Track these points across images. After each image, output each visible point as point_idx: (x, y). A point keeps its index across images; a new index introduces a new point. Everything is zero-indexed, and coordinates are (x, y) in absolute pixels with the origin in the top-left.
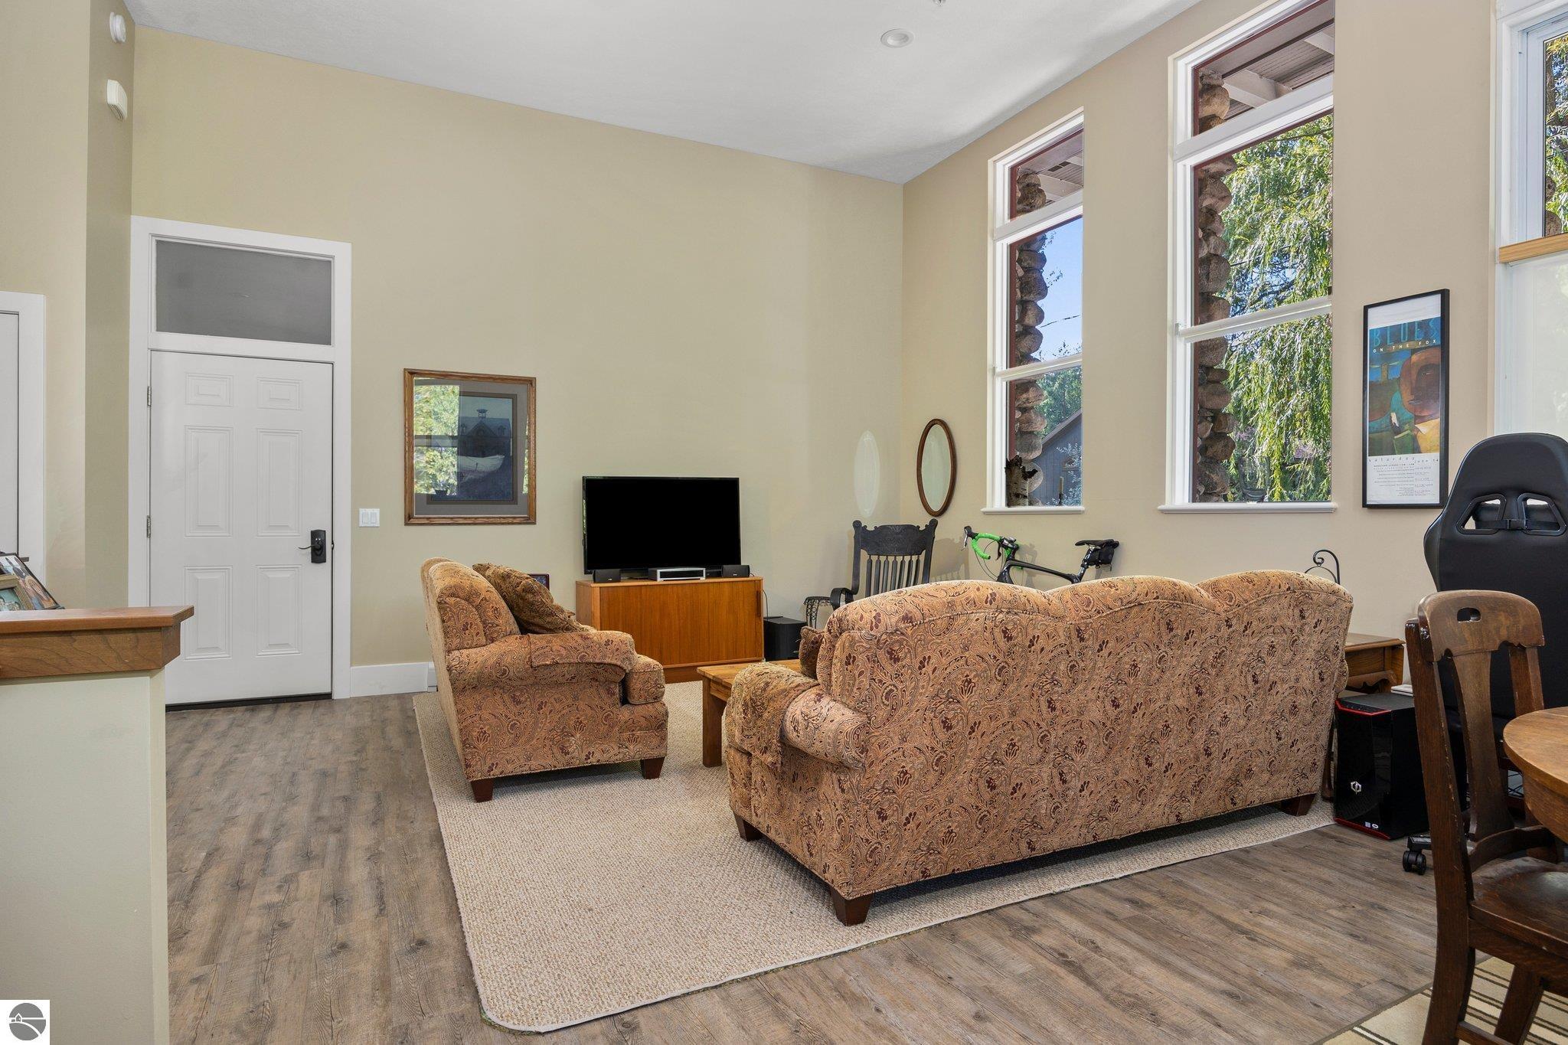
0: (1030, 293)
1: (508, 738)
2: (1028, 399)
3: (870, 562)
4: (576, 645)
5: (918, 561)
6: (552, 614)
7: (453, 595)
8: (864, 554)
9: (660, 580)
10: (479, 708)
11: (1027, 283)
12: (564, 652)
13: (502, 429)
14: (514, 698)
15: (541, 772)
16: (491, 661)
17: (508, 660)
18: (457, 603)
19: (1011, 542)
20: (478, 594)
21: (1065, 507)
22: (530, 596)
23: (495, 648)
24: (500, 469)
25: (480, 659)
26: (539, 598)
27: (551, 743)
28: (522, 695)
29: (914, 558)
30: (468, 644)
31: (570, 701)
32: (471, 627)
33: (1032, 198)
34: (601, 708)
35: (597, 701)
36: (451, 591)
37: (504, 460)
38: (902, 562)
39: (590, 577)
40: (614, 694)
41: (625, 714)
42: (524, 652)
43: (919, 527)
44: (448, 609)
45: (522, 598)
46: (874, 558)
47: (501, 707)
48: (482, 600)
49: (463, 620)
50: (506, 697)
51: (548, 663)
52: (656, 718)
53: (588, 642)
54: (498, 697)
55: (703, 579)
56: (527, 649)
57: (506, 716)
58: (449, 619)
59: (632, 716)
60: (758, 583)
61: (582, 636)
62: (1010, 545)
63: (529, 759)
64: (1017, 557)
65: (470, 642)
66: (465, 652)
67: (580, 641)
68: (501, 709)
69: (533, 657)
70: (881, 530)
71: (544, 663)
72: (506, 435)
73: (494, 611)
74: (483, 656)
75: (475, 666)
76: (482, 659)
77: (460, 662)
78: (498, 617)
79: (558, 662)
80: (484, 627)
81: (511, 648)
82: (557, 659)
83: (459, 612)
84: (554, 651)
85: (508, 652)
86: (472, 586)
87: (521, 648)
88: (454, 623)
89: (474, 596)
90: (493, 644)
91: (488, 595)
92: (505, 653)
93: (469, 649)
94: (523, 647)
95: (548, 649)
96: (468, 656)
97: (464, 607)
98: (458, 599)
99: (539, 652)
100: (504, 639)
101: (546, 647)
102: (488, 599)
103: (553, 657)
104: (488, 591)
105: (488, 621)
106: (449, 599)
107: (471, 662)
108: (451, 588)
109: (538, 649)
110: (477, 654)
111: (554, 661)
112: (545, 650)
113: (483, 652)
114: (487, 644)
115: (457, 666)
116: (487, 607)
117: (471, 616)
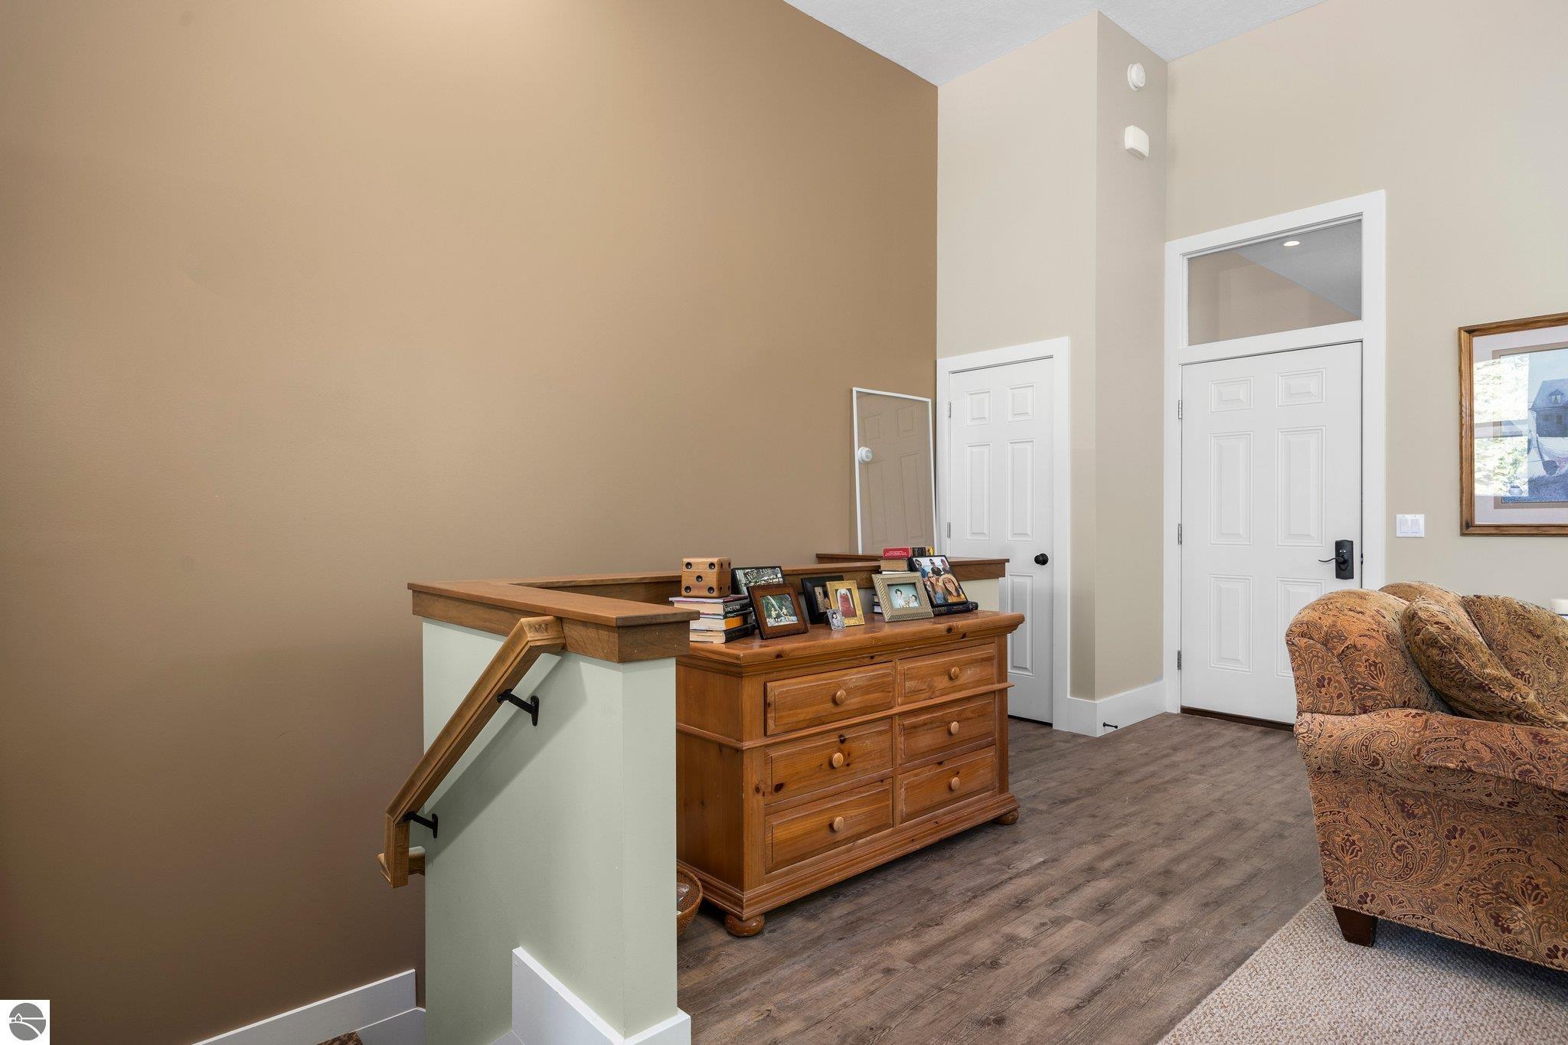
1: (1393, 865)
4: (1516, 750)
7: (1306, 635)
10: (1344, 803)
12: (1487, 755)
14: (1402, 806)
15: (1453, 940)
16: (1352, 741)
17: (1381, 744)
18: (1308, 647)
20: (1341, 637)
22: (1435, 651)
23: (1364, 721)
25: (1337, 733)
26: (1452, 657)
27: (1473, 900)
28: (1416, 805)
30: (1325, 708)
31: (1513, 843)
32: (1329, 684)
36: (1304, 629)
42: (1411, 738)
44: (1297, 654)
47: (1381, 813)
48: (1347, 647)
49: (1318, 673)
50: (1388, 800)
51: (1451, 765)
54: (1375, 796)
56: (1417, 735)
57: (1389, 830)
63: (1430, 909)
65: (1327, 705)
66: (1319, 717)
67: (1529, 744)
68: (1379, 817)
69: (1424, 750)
71: (1442, 764)
73: (1370, 665)
74: (1343, 729)
75: (1328, 741)
76: (1342, 734)
77: (1310, 731)
78: (1377, 675)
79: (1470, 770)
80: (1351, 688)
81: (1391, 727)
82: (1472, 764)
83: (1312, 659)
84: (1468, 747)
85: (1384, 732)
86: (1334, 625)
87: (1409, 731)
88: (1304, 674)
89: (1336, 641)
90: (1364, 716)
91: (1360, 642)
92: (1378, 733)
93: (1327, 714)
94: (1412, 729)
95: (1457, 743)
96: (1321, 725)
97: (1320, 655)
98: (1311, 642)
99: (1439, 744)
100: (1386, 711)
101: (1456, 739)
102: (1359, 647)
103: (1462, 758)
104: (1365, 635)
105: (1358, 680)
106: (1299, 640)
107: (1323, 733)
108: (1302, 624)
109: (1436, 739)
110: (1333, 723)
111: (1463, 766)
112: (1450, 744)
113: (1345, 723)
114: (1355, 714)
115: (1305, 735)
116: (1358, 658)
117: (1329, 668)
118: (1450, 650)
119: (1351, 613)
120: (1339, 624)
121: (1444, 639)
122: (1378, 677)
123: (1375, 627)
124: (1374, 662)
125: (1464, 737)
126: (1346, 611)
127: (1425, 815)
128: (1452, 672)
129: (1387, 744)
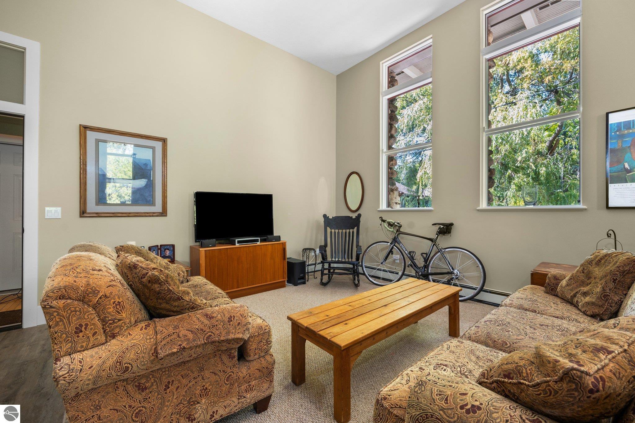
0: (393, 120)
2: (392, 164)
3: (331, 232)
4: (202, 327)
5: (353, 232)
6: (179, 299)
7: (62, 297)
8: (329, 230)
9: (237, 245)
10: (97, 407)
11: (392, 117)
12: (190, 336)
13: (146, 165)
14: (138, 387)
16: (110, 362)
17: (130, 356)
19: (398, 223)
20: (95, 292)
21: (421, 208)
22: (156, 286)
23: (115, 345)
24: (145, 186)
25: (96, 363)
26: (165, 287)
28: (147, 381)
29: (351, 231)
30: (82, 347)
31: (196, 374)
32: (85, 328)
33: (394, 82)
34: (224, 371)
35: (220, 367)
36: (60, 293)
37: (147, 182)
38: (346, 233)
39: (198, 244)
40: (234, 357)
41: (243, 371)
42: (149, 344)
43: (352, 217)
44: (55, 314)
45: (148, 288)
46: (333, 231)
47: (125, 399)
48: (101, 298)
49: (75, 322)
50: (129, 387)
51: (175, 350)
52: (267, 368)
53: (213, 321)
54: (120, 390)
55: (259, 243)
56: (152, 340)
57: (130, 407)
58: (57, 324)
59: (249, 372)
60: (284, 244)
61: (206, 315)
62: (398, 225)
64: (402, 230)
65: (84, 344)
66: (78, 356)
67: (206, 322)
68: (124, 402)
69: (159, 348)
70: (336, 218)
71: (170, 352)
72: (149, 168)
73: (116, 305)
74: (100, 358)
75: (89, 372)
76: (100, 362)
77: (70, 370)
78: (121, 310)
79: (184, 348)
80: (103, 325)
81: (135, 341)
82: (184, 344)
83: (70, 314)
84: (181, 336)
85: (131, 347)
86: (88, 284)
87: (147, 339)
88: (63, 327)
89: (91, 295)
90: (114, 341)
91: (108, 291)
92: (127, 349)
93: (84, 351)
94: (148, 337)
95: (175, 336)
96: (80, 362)
97: (77, 309)
98: (69, 301)
99: (166, 340)
100: (127, 332)
101: (174, 333)
102: (108, 295)
103: (180, 343)
104: (110, 286)
105: (108, 317)
106: (57, 302)
107: (84, 368)
108: (60, 289)
109: (164, 338)
110: (92, 356)
111: (181, 348)
112: (172, 337)
113: (101, 352)
114: (106, 342)
115: (66, 375)
116: (108, 303)
117: (86, 317)
118: (165, 283)
119: (95, 272)
120: (91, 282)
121: (162, 277)
122: (121, 311)
123: (112, 278)
124: (118, 302)
125: (177, 331)
126: (91, 272)
127: (152, 385)
128: (165, 295)
129: (135, 354)
